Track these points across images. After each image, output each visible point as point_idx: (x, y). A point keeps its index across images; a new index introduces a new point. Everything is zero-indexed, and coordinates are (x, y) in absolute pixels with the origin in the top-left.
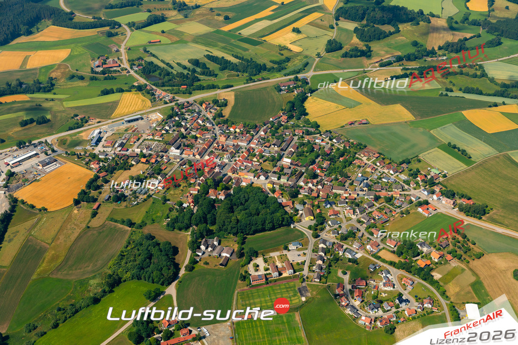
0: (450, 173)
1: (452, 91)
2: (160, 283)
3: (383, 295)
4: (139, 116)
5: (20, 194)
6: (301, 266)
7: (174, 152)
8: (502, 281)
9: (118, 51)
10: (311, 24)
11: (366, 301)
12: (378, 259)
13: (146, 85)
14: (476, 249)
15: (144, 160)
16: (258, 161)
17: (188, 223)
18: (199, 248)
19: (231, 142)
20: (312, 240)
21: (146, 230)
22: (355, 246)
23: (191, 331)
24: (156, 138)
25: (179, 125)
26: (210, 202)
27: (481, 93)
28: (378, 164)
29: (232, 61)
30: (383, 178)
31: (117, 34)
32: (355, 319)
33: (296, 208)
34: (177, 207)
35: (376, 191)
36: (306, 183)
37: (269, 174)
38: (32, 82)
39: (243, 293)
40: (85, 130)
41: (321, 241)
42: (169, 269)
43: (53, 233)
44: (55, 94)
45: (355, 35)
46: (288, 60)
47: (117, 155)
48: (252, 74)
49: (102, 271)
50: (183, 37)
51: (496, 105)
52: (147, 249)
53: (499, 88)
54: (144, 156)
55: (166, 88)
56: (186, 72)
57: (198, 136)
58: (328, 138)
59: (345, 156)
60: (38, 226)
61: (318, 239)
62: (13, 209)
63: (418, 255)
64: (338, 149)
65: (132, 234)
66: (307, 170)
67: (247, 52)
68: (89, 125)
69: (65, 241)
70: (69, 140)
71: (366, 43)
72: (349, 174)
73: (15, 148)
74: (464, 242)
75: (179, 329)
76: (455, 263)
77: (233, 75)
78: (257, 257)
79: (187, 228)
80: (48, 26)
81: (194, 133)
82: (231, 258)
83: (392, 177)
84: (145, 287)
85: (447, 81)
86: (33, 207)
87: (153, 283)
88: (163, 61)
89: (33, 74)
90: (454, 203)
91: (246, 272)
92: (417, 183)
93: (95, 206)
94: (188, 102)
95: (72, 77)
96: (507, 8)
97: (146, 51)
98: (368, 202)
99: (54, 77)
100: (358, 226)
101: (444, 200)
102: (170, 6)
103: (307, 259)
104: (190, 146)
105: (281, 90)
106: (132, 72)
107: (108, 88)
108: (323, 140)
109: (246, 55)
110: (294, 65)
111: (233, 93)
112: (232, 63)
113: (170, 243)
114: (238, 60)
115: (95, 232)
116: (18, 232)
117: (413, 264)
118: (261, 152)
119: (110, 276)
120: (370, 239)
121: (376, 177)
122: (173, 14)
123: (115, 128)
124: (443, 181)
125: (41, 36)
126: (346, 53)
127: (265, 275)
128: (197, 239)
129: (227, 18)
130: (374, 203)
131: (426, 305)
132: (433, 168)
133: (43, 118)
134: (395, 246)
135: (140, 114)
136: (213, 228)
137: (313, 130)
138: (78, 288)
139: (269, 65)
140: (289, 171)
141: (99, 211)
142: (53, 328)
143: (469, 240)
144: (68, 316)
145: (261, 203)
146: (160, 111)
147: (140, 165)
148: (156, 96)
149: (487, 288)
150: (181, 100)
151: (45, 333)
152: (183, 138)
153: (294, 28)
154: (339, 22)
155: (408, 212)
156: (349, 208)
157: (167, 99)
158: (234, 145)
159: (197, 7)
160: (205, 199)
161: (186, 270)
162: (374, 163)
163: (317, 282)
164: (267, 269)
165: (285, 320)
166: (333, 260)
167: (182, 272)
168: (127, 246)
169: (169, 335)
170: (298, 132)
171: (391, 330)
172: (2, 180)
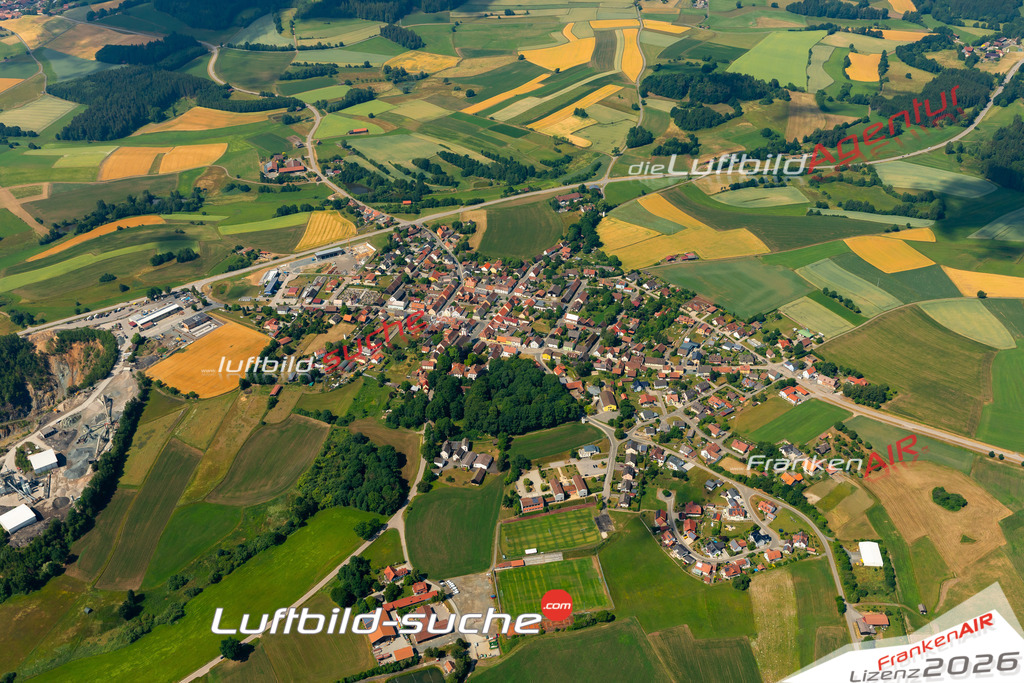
0: (828, 336)
1: (826, 207)
2: (379, 510)
3: (729, 528)
4: (339, 249)
5: (155, 372)
6: (599, 483)
7: (395, 304)
8: (915, 506)
9: (301, 146)
10: (603, 102)
11: (702, 537)
12: (719, 472)
13: (348, 200)
15: (348, 317)
16: (527, 319)
17: (421, 416)
18: (439, 455)
19: (483, 290)
20: (615, 443)
21: (355, 428)
22: (683, 452)
23: (429, 587)
24: (366, 283)
25: (401, 263)
26: (453, 383)
27: (872, 210)
28: (715, 323)
29: (480, 162)
30: (724, 344)
31: (299, 120)
32: (686, 566)
33: (588, 392)
34: (401, 391)
35: (714, 365)
36: (604, 353)
37: (545, 339)
38: (169, 196)
39: (510, 526)
40: (254, 271)
41: (630, 443)
42: (393, 489)
43: (208, 433)
44: (204, 214)
45: (672, 119)
46: (569, 159)
47: (306, 310)
48: (512, 182)
49: (287, 492)
50: (403, 124)
51: (896, 229)
52: (357, 457)
53: (900, 203)
54: (349, 312)
55: (380, 204)
56: (409, 179)
57: (432, 279)
58: (636, 282)
59: (662, 310)
60: (185, 422)
61: (625, 440)
62: (145, 395)
64: (652, 300)
65: (332, 434)
66: (604, 332)
67: (504, 148)
68: (260, 263)
69: (228, 445)
70: (230, 286)
71: (691, 133)
72: (670, 339)
73: (145, 299)
74: (854, 445)
75: (411, 583)
76: (840, 478)
77: (484, 184)
78: (529, 469)
79: (419, 424)
80: (190, 108)
81: (425, 276)
82: (488, 471)
83: (737, 343)
84: (356, 517)
85: (819, 192)
86: (176, 392)
87: (368, 510)
88: (372, 162)
89: (169, 182)
90: (836, 383)
91: (514, 493)
92: (777, 352)
93: (274, 390)
94: (414, 227)
95: (231, 187)
96: (909, 76)
97: (346, 146)
98: (701, 382)
99: (202, 187)
100: (686, 419)
101: (821, 379)
102: (382, 75)
103: (608, 471)
104: (421, 296)
105: (559, 207)
106: (325, 180)
107: (289, 205)
108: (627, 286)
109: (504, 153)
110: (579, 167)
111: (484, 212)
112: (482, 165)
113: (393, 448)
114: (491, 161)
115: (275, 431)
116: (154, 431)
117: (774, 480)
118: (531, 304)
119: (300, 500)
120: (706, 441)
121: (712, 343)
122: (386, 88)
123: (301, 267)
124: (818, 349)
125: (180, 122)
126: (660, 148)
127: (544, 497)
128: (435, 441)
129: (471, 94)
130: (711, 383)
131: (796, 545)
132: (801, 328)
133: (188, 251)
134: (746, 452)
135: (340, 246)
136: (460, 424)
137: (611, 269)
138: (251, 520)
139: (540, 168)
140: (576, 335)
141: (280, 398)
142: (212, 582)
143: (861, 442)
144: (236, 563)
145: (534, 385)
146: (371, 240)
147: (342, 325)
148: (364, 218)
149: (892, 517)
150: (404, 222)
151: (201, 590)
152: (407, 283)
153: (577, 109)
154: (647, 100)
155: (764, 398)
156: (671, 392)
157: (381, 222)
158: (488, 294)
159: (424, 76)
160: (446, 379)
161: (419, 490)
162: (708, 322)
163: (625, 508)
164: (546, 489)
165: (576, 569)
166: (650, 474)
167: (413, 493)
168: (326, 453)
169: (395, 593)
170: (588, 273)
171: (744, 584)
172: (126, 349)
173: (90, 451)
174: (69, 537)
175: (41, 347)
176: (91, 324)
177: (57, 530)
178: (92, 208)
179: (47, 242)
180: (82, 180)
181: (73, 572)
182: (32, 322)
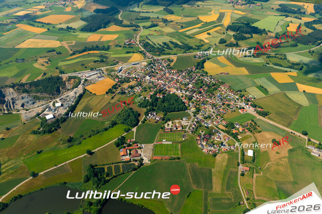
0: (257, 97)
1: (269, 64)
2: (131, 126)
3: (216, 142)
4: (138, 63)
5: (87, 88)
6: (186, 127)
7: (148, 78)
9: (136, 37)
10: (216, 31)
11: (208, 143)
12: (217, 128)
13: (144, 51)
14: (259, 129)
15: (135, 80)
16: (179, 85)
17: (146, 105)
18: (148, 115)
19: (170, 76)
20: (193, 117)
21: (130, 106)
22: (209, 122)
23: (138, 145)
24: (142, 72)
25: (152, 68)
26: (156, 98)
27: (281, 66)
28: (228, 91)
29: (179, 44)
30: (228, 96)
31: (137, 30)
32: (202, 149)
33: (189, 104)
35: (224, 101)
36: (196, 95)
37: (182, 90)
38: (102, 46)
39: (161, 134)
40: (116, 66)
42: (135, 121)
43: (96, 103)
44: (109, 51)
45: (233, 37)
46: (202, 45)
47: (126, 77)
48: (186, 50)
49: (111, 119)
50: (163, 33)
51: (286, 72)
52: (129, 113)
53: (290, 65)
54: (136, 78)
55: (151, 53)
56: (160, 47)
57: (159, 72)
58: (210, 78)
59: (215, 86)
60: (92, 100)
61: (195, 117)
62: (84, 93)
63: (234, 128)
64: (213, 83)
65: (125, 107)
66: (198, 90)
68: (118, 65)
70: (110, 69)
71: (237, 41)
72: (215, 93)
73: (90, 70)
74: (255, 125)
75: (133, 144)
76: (248, 133)
77: (179, 50)
78: (169, 121)
79: (146, 107)
80: (112, 25)
81: (157, 71)
82: (159, 120)
83: (232, 96)
84: (125, 127)
85: (268, 60)
86: (91, 93)
87: (128, 126)
88: (152, 42)
89: (103, 43)
90: (255, 109)
91: (164, 126)
92: (242, 100)
93: (114, 95)
94: (158, 59)
95: (117, 46)
96: (305, 31)
97: (147, 37)
98: (219, 105)
99: (110, 45)
100: (213, 114)
101: (251, 108)
102: (161, 20)
103: (189, 124)
104: (155, 76)
105: (196, 57)
106: (140, 46)
107: (129, 51)
108: (207, 79)
109: (186, 42)
110: (205, 48)
111: (176, 57)
113: (138, 112)
114: (182, 44)
115: (111, 105)
116: (84, 101)
117: (231, 131)
118: (181, 81)
119: (113, 121)
120: (216, 120)
121: (225, 96)
122: (161, 24)
123: (128, 67)
124: (253, 100)
125: (109, 29)
126: (227, 44)
127: (171, 128)
128: (148, 111)
129: (182, 27)
130: (222, 106)
131: (232, 148)
132: (250, 94)
133: (103, 60)
134: (225, 124)
136: (155, 108)
137: (204, 74)
138: (101, 124)
139: (194, 47)
140: (191, 90)
141: (115, 97)
142: (89, 137)
143: (257, 125)
144: (95, 134)
145: (176, 101)
146: (146, 61)
148: (146, 56)
150: (156, 58)
151: (86, 138)
152: (152, 73)
153: (208, 33)
154: (228, 32)
155: (235, 111)
156: (211, 107)
157: (150, 57)
159: (172, 21)
162: (226, 90)
163: (191, 133)
164: (172, 126)
165: (174, 146)
166: (199, 125)
167: (140, 123)
168: (122, 111)
169: (130, 145)
170: (199, 75)
171: (215, 155)
172: (82, 82)
173: (69, 104)
174: (60, 123)
175: (64, 79)
176: (76, 75)
177: (58, 121)
178: (83, 48)
179: (71, 55)
180: (83, 41)
181: (59, 130)
182: (64, 73)
